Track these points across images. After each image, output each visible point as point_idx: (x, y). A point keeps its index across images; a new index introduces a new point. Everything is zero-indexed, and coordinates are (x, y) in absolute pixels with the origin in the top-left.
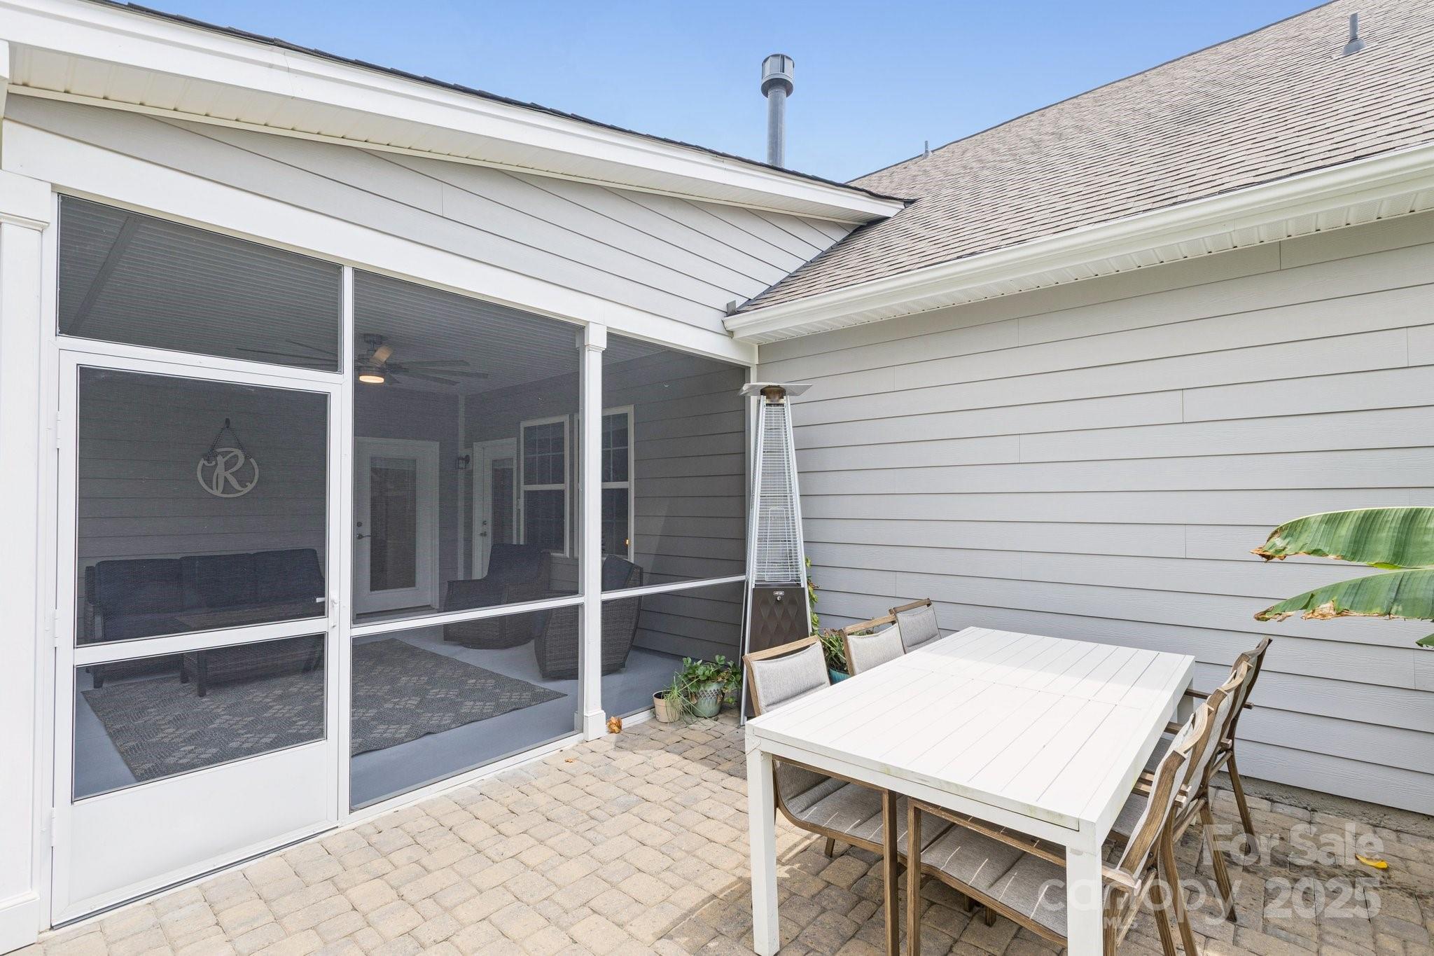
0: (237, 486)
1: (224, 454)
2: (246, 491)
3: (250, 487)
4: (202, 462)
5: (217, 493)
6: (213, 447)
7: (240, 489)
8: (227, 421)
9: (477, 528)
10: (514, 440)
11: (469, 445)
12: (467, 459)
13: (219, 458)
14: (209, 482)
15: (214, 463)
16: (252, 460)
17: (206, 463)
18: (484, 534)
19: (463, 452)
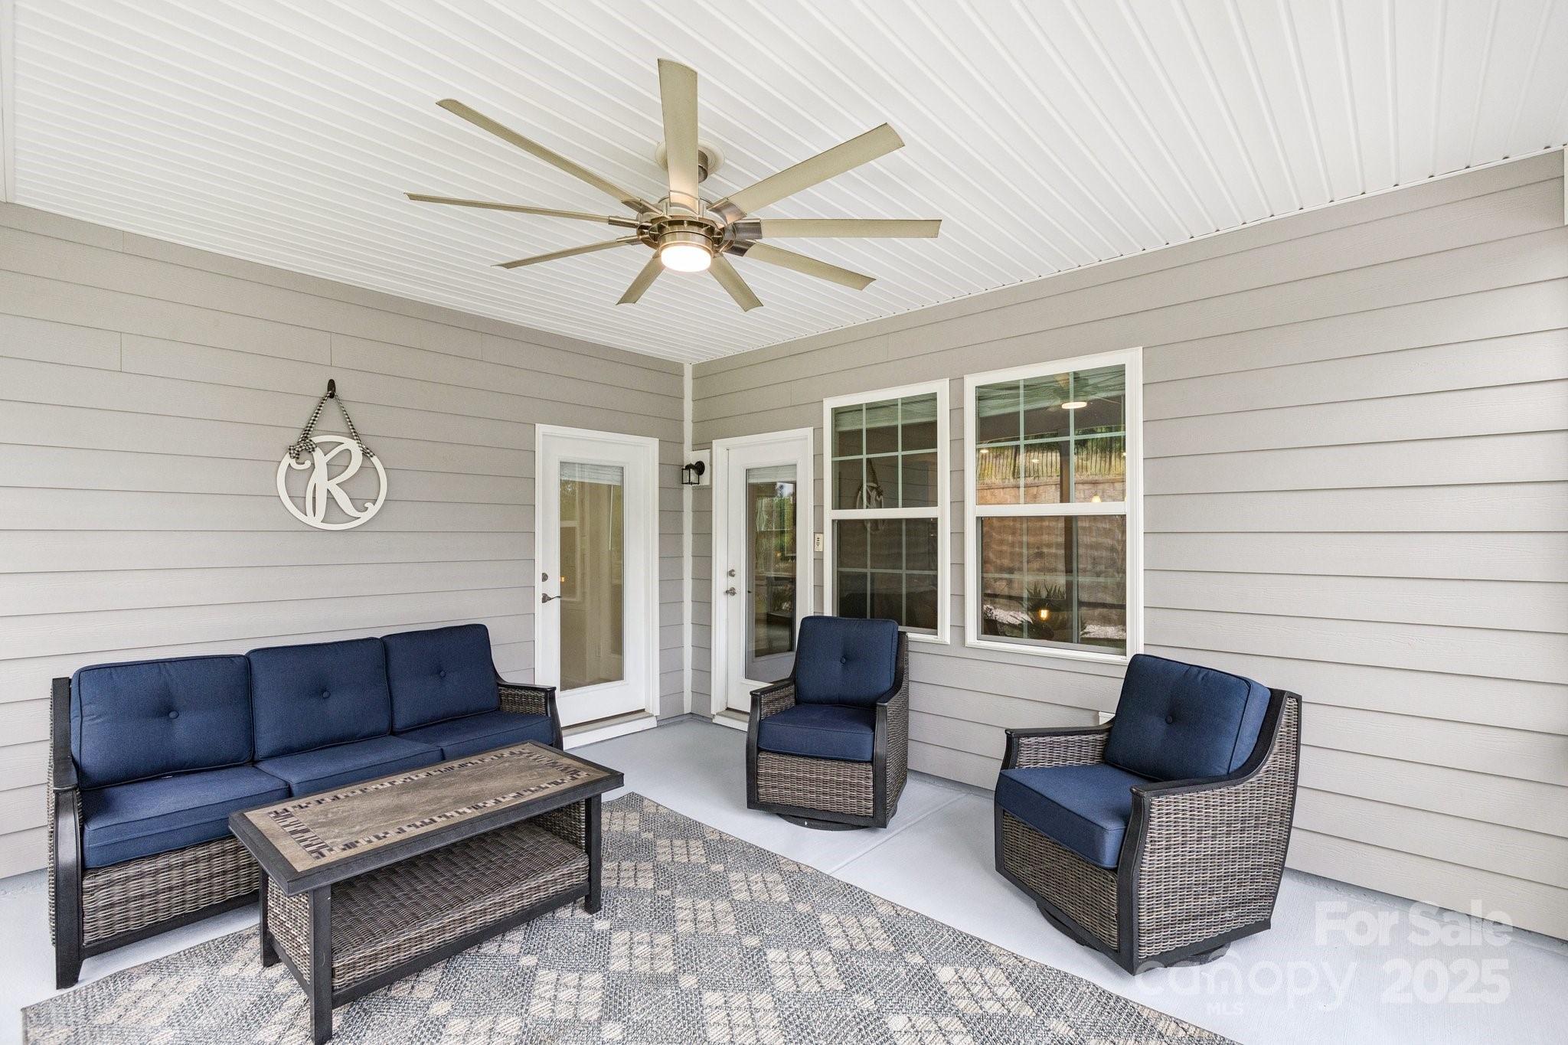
0: (350, 509)
1: (327, 447)
2: (365, 517)
3: (373, 509)
4: (287, 460)
5: (316, 521)
6: (306, 436)
7: (356, 514)
8: (332, 385)
9: (720, 582)
10: (809, 431)
11: (703, 444)
12: (699, 468)
13: (318, 454)
14: (298, 500)
15: (308, 464)
16: (375, 459)
17: (293, 462)
18: (731, 592)
19: (691, 457)
